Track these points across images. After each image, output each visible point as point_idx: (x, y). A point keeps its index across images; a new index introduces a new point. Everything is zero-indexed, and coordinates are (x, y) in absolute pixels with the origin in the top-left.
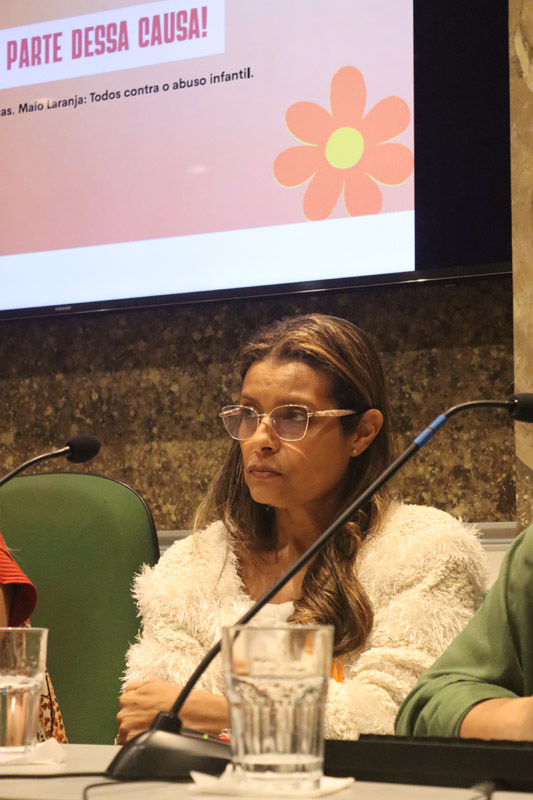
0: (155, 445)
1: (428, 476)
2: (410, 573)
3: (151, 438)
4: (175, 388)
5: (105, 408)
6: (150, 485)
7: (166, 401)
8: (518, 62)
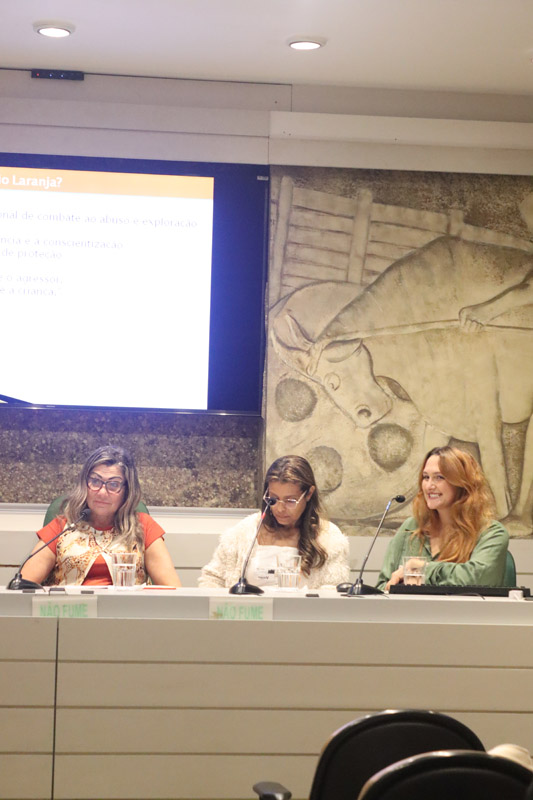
0: (75, 465)
3: (73, 462)
4: (85, 442)
5: (49, 447)
6: (72, 482)
7: (81, 447)
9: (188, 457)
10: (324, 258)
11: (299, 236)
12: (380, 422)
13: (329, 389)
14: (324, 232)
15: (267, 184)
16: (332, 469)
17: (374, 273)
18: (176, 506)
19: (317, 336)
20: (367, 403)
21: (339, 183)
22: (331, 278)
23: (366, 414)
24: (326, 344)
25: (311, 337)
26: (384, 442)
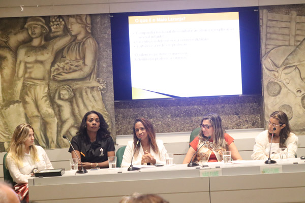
0: (197, 117)
4: (200, 109)
5: (187, 111)
7: (198, 110)
9: (236, 111)
10: (280, 37)
11: (271, 30)
14: (279, 28)
15: (258, 13)
16: (289, 112)
17: (299, 41)
18: (233, 129)
19: (280, 65)
20: (300, 88)
21: (284, 10)
22: (283, 44)
23: (300, 92)
24: (283, 68)
25: (278, 66)
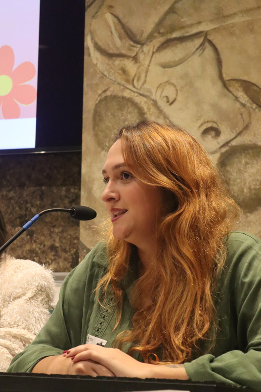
1: (37, 249)
2: (19, 291)
8: (88, 49)
9: (23, 213)
12: (234, 143)
13: (162, 104)
19: (145, 35)
20: (215, 120)
23: (213, 133)
24: (157, 45)
25: (138, 37)
26: (240, 171)
